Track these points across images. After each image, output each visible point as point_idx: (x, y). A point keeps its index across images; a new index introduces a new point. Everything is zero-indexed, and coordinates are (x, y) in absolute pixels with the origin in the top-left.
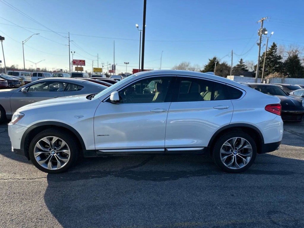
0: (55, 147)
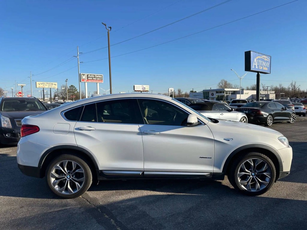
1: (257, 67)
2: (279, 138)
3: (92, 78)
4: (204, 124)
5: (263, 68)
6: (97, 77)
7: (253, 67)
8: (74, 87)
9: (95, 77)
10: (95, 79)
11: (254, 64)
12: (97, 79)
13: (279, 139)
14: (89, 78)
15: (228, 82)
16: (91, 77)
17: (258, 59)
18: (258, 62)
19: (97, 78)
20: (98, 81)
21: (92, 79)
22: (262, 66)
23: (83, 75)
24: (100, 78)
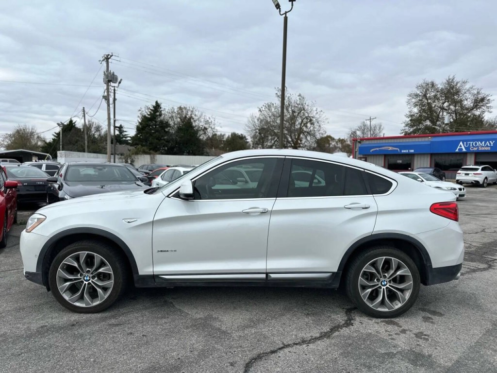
0: (88, 269)
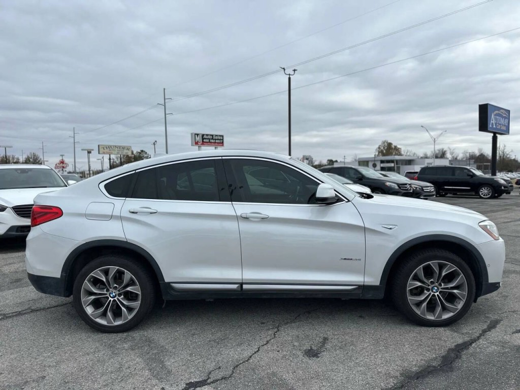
1: (494, 127)
2: (480, 224)
3: (209, 139)
4: (347, 201)
5: (501, 127)
6: (217, 138)
7: (491, 126)
8: (146, 153)
9: (212, 139)
10: (212, 141)
11: (492, 122)
12: (217, 141)
13: (480, 226)
14: (204, 140)
15: (393, 145)
16: (207, 139)
17: (496, 115)
18: (496, 119)
19: (215, 139)
20: (216, 144)
21: (209, 142)
22: (500, 124)
23: (196, 136)
24: (221, 140)
